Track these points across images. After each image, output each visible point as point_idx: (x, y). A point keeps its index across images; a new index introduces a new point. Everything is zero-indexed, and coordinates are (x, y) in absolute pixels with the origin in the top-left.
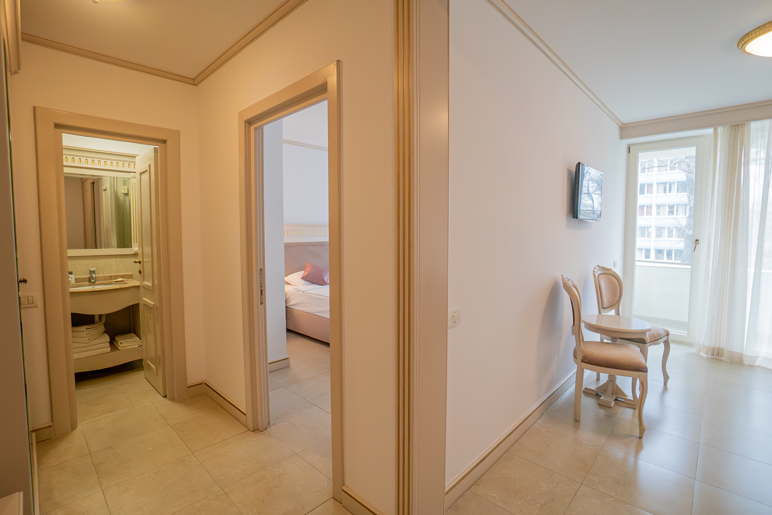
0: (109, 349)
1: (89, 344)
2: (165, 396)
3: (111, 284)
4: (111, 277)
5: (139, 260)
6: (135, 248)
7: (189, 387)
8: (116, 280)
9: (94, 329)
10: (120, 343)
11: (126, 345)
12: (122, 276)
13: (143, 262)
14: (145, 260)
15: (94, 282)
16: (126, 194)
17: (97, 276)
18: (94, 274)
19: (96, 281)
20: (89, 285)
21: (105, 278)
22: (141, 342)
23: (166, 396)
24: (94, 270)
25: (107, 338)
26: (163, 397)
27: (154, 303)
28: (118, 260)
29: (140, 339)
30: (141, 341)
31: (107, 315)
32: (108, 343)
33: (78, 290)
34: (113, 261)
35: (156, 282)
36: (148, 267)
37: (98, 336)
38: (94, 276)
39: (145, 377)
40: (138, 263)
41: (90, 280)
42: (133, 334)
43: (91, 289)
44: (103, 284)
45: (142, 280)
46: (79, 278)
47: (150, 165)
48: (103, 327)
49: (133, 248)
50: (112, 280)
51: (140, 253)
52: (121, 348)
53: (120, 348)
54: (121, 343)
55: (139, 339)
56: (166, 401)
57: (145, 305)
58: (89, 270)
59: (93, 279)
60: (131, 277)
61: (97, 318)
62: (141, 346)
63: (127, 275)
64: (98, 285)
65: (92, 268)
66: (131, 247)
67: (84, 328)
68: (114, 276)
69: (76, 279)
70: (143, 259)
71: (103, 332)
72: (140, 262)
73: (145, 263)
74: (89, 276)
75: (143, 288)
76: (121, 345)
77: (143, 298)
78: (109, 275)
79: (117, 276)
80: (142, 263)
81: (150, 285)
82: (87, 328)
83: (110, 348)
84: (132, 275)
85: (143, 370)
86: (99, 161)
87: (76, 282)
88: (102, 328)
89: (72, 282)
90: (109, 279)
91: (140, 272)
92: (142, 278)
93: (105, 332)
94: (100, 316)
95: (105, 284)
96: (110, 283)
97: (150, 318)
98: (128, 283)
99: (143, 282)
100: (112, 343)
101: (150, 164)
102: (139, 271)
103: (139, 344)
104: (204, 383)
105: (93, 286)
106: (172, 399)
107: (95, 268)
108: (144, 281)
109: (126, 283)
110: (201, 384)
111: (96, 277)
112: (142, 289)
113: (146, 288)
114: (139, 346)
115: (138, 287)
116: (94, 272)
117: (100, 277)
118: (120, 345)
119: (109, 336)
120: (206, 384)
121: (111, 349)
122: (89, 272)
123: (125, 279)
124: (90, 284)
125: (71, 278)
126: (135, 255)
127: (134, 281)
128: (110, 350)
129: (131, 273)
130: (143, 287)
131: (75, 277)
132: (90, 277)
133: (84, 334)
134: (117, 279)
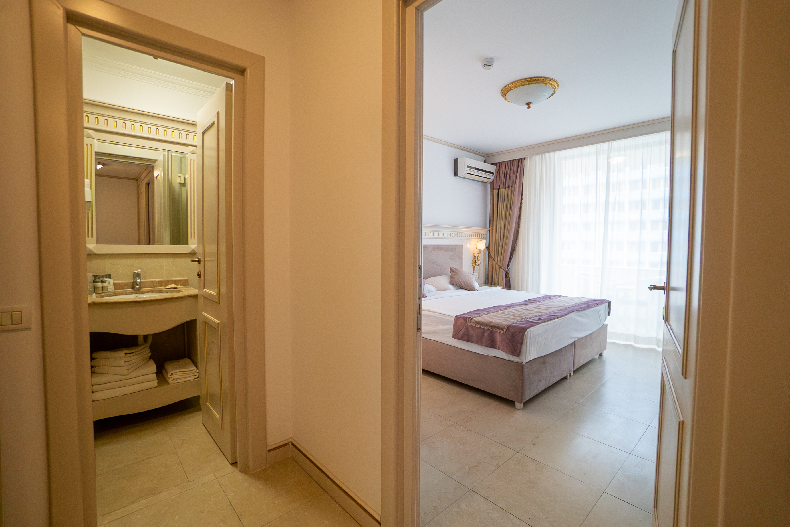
0: (155, 383)
1: (129, 376)
2: (234, 464)
3: (161, 291)
4: (161, 283)
5: (198, 258)
6: (192, 245)
7: (269, 451)
8: (167, 287)
9: (136, 355)
10: (170, 374)
11: (177, 377)
12: (175, 282)
13: (204, 260)
14: (206, 259)
15: (138, 289)
16: (183, 184)
17: (142, 280)
18: (139, 278)
19: (140, 287)
20: (132, 293)
21: (153, 284)
22: (198, 373)
23: (236, 463)
24: (139, 272)
25: (153, 368)
26: (232, 464)
27: (219, 322)
28: (171, 260)
29: (197, 368)
30: (197, 371)
31: (154, 335)
32: (155, 375)
33: (114, 299)
34: (164, 261)
35: (223, 290)
36: (211, 267)
37: (140, 365)
38: (138, 281)
39: (203, 424)
40: (197, 263)
41: (134, 287)
42: (187, 360)
43: (134, 299)
44: (149, 291)
45: (202, 287)
46: (119, 283)
47: (218, 113)
48: (149, 350)
49: (189, 245)
50: (162, 286)
51: (200, 251)
52: (172, 380)
53: (170, 381)
54: (172, 374)
55: (195, 368)
56: (236, 474)
57: (206, 322)
58: (133, 273)
59: (137, 286)
60: (185, 283)
61: (141, 340)
62: (198, 378)
63: (181, 280)
64: (143, 293)
65: (137, 270)
66: (187, 244)
67: (121, 354)
68: (165, 281)
69: (114, 284)
70: (204, 258)
71: (148, 358)
72: (199, 261)
73: (206, 263)
74: (132, 281)
75: (202, 297)
76: (172, 376)
77: (203, 313)
78: (158, 280)
79: (168, 281)
80: (202, 263)
81: (214, 293)
82: (126, 354)
83: (156, 381)
84: (187, 280)
85: (200, 410)
86: (149, 127)
87: (115, 289)
88: (146, 352)
89: (109, 288)
90: (158, 285)
91: (199, 275)
92: (202, 285)
93: (150, 358)
94: (146, 337)
95: (153, 292)
96: (159, 291)
97: (213, 342)
98: (182, 291)
99: (203, 290)
100: (161, 373)
101: (219, 111)
102: (197, 273)
103: (196, 375)
104: (290, 444)
105: (137, 295)
106: (245, 471)
107: (139, 270)
108: (204, 288)
109: (179, 291)
110: (287, 444)
111: (140, 281)
112: (201, 300)
113: (207, 298)
114: (195, 378)
115: (196, 296)
116: (138, 275)
117: (146, 282)
118: (170, 377)
119: (156, 363)
120: (293, 444)
121: (158, 383)
122: (132, 275)
123: (179, 286)
124: (133, 291)
125: (109, 283)
126: (193, 253)
127: (191, 288)
128: (156, 385)
129: (186, 278)
130: (204, 297)
131: (115, 282)
132: (133, 283)
133: (122, 362)
134: (169, 286)
